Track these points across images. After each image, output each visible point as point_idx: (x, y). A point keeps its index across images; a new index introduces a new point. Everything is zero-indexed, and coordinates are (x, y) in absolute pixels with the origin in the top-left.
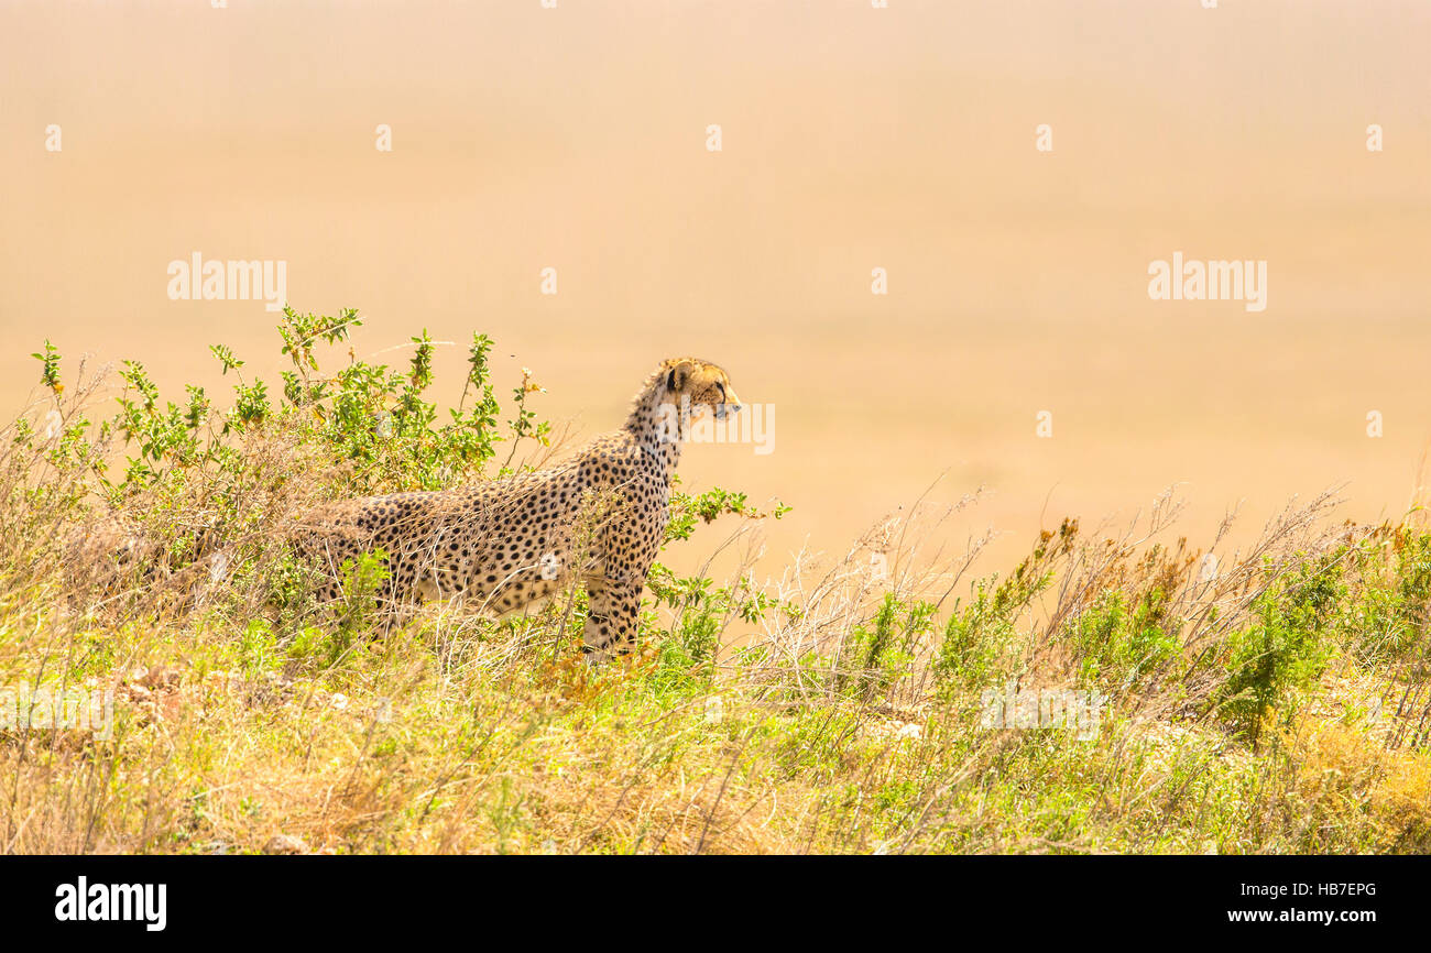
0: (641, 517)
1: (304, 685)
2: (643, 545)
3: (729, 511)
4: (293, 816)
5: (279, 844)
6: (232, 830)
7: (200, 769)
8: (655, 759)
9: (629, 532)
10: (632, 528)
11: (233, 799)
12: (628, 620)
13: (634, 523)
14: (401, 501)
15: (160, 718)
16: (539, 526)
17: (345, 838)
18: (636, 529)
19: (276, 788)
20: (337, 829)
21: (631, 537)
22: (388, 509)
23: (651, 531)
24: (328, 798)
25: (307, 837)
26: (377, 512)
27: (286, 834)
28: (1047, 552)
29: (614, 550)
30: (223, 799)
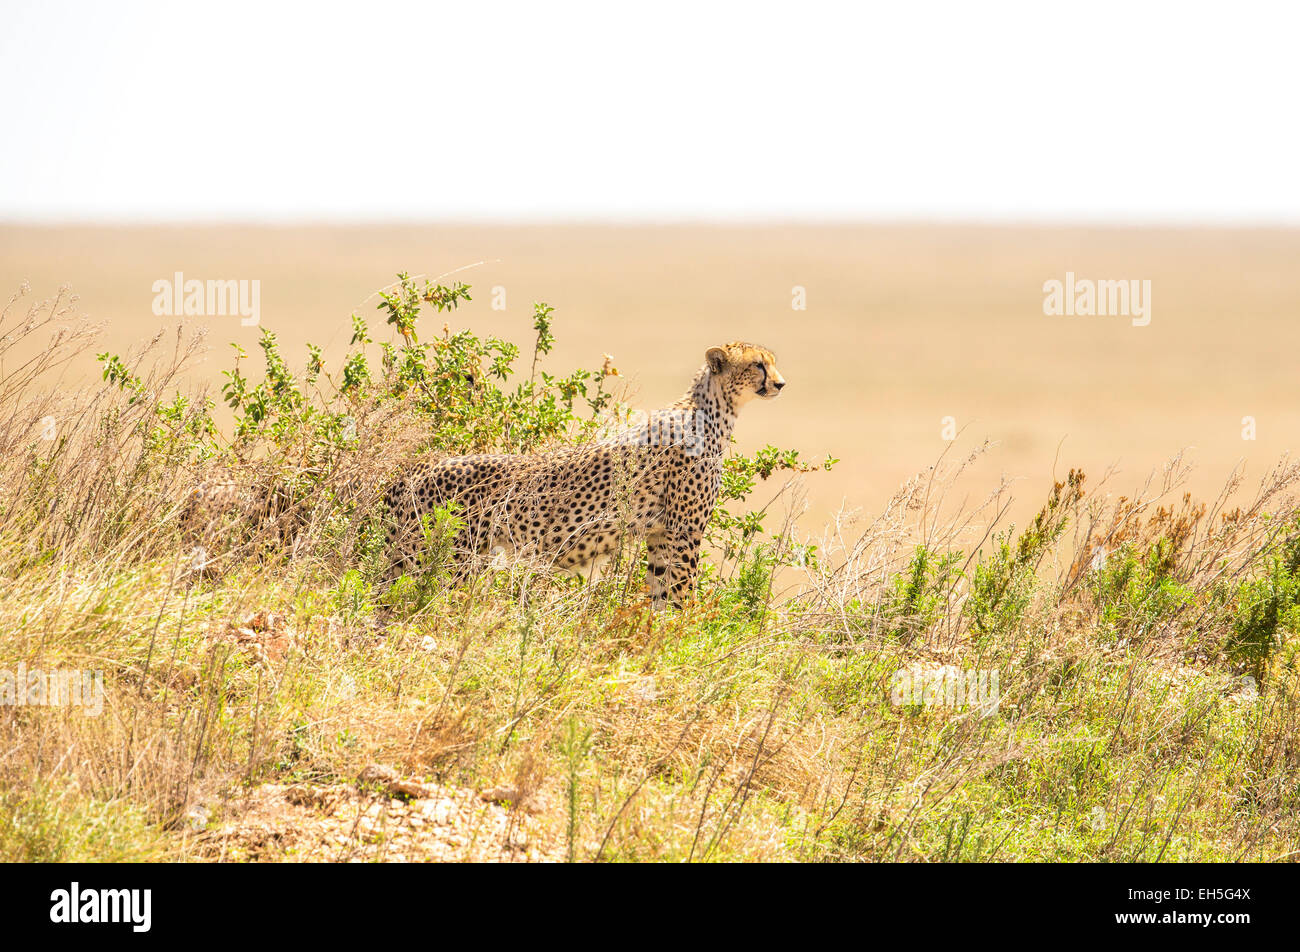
0: (698, 477)
1: (396, 629)
2: (701, 502)
3: (783, 468)
4: (386, 747)
5: (373, 773)
6: (330, 760)
7: (301, 705)
8: (715, 697)
9: (687, 490)
10: (690, 486)
11: (330, 732)
12: (688, 570)
13: (691, 482)
14: (477, 462)
15: (265, 658)
16: (602, 492)
17: (432, 767)
18: (693, 488)
19: (370, 722)
20: (426, 759)
21: (689, 495)
22: (464, 469)
23: (707, 489)
24: (418, 731)
25: (398, 766)
26: (454, 472)
27: (380, 763)
28: (1061, 502)
29: (673, 506)
30: (322, 732)
